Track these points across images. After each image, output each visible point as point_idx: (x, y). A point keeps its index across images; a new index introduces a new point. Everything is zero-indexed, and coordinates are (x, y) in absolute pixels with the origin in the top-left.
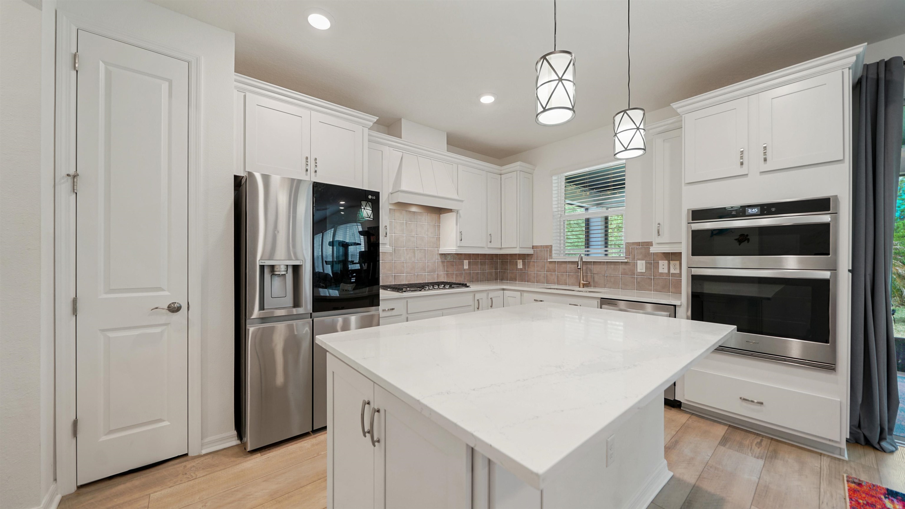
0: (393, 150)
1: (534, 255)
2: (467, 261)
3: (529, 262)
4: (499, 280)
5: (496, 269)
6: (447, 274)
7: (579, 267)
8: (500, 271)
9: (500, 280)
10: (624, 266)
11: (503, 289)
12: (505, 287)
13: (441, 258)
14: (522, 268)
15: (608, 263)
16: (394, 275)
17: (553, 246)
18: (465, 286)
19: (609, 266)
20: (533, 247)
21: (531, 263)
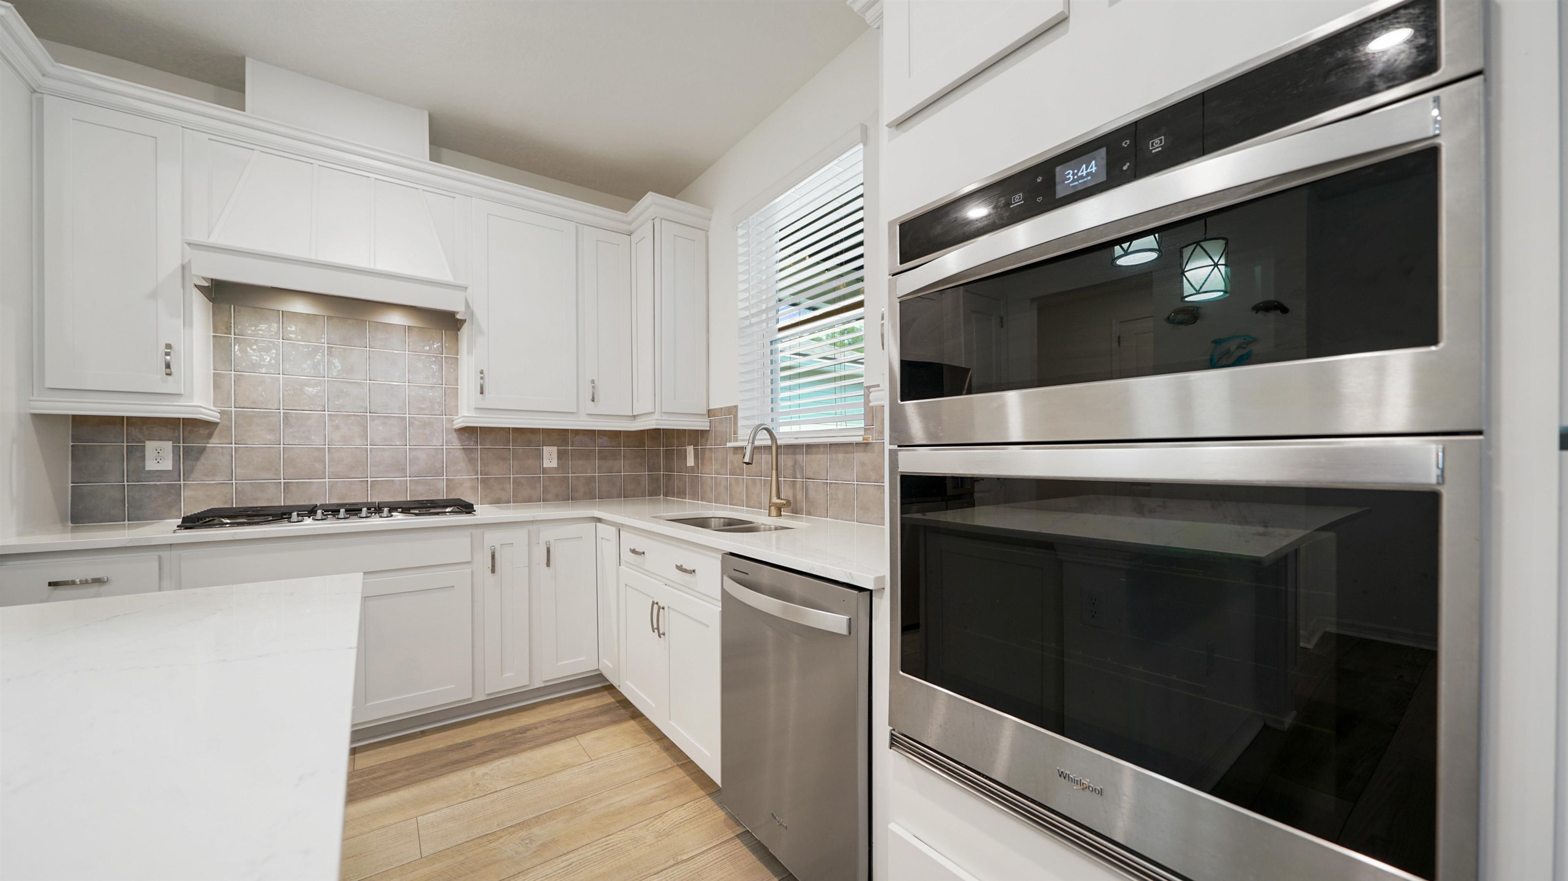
0: (209, 139)
1: (710, 432)
2: (554, 449)
3: (703, 450)
4: (662, 496)
5: (653, 468)
6: (484, 481)
7: (747, 460)
8: (663, 474)
9: (664, 496)
10: (862, 454)
11: (599, 520)
12: (597, 513)
13: (460, 440)
14: (693, 465)
15: (832, 449)
16: (284, 483)
17: (739, 408)
18: (467, 508)
19: (834, 455)
20: (710, 413)
21: (707, 453)
